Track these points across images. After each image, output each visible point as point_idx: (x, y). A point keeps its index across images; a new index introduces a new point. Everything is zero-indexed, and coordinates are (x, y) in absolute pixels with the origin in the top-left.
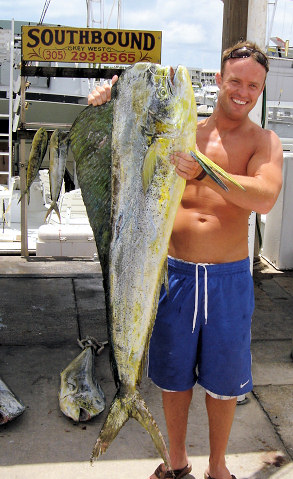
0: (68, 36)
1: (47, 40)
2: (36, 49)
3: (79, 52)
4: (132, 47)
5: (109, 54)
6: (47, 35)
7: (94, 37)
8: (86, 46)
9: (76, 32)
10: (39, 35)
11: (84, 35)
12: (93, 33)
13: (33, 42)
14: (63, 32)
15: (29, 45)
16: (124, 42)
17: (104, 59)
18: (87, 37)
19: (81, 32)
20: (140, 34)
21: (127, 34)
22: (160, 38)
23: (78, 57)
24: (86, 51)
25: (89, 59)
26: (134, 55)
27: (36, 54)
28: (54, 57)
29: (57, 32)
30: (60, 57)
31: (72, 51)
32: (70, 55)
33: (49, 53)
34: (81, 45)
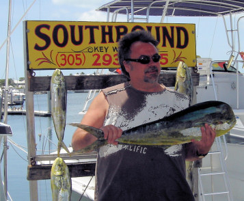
0: (86, 33)
1: (61, 39)
2: (47, 52)
3: (102, 54)
4: (164, 45)
6: (61, 32)
7: (119, 34)
8: (108, 45)
9: (97, 27)
10: (49, 33)
11: (107, 32)
12: (118, 28)
13: (42, 43)
14: (81, 28)
15: (37, 47)
18: (110, 34)
19: (103, 28)
20: (172, 28)
21: (157, 29)
22: (194, 32)
23: (101, 61)
24: (111, 52)
25: (114, 63)
26: (167, 55)
27: (47, 59)
28: (71, 62)
29: (73, 28)
30: (78, 62)
31: (94, 53)
32: (91, 58)
33: (63, 57)
34: (103, 45)
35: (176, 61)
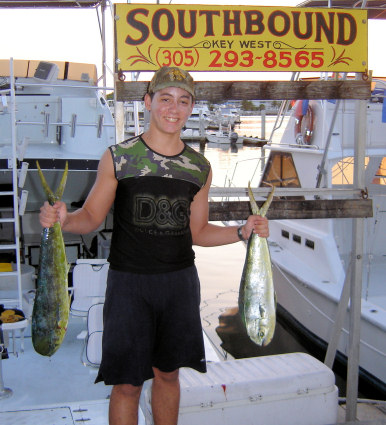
0: (201, 21)
1: (164, 29)
2: (143, 47)
3: (223, 52)
4: (318, 39)
5: (277, 52)
6: (164, 20)
7: (250, 23)
8: (236, 39)
9: (217, 13)
10: (147, 21)
11: (232, 19)
12: (248, 14)
13: (137, 35)
14: (193, 14)
15: (130, 41)
16: (303, 30)
17: (270, 63)
18: (237, 22)
21: (309, 15)
22: (366, 22)
23: (222, 60)
25: (242, 64)
26: (322, 53)
27: (143, 56)
28: (178, 62)
29: (181, 13)
30: (189, 61)
31: (211, 49)
32: (207, 57)
33: (167, 54)
34: (226, 38)
35: (335, 63)
